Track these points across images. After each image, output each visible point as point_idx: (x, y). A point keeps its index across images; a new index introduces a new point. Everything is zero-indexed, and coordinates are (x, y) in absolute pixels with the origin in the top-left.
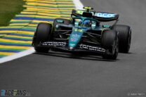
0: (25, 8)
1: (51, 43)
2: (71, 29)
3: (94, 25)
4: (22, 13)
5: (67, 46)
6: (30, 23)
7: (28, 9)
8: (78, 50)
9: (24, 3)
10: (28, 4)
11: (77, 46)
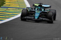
0: (5, 3)
1: (28, 17)
2: (35, 11)
3: (43, 10)
4: (4, 5)
5: (34, 18)
6: (7, 9)
7: (6, 4)
8: (39, 20)
9: (5, 1)
10: (6, 2)
11: (38, 18)
